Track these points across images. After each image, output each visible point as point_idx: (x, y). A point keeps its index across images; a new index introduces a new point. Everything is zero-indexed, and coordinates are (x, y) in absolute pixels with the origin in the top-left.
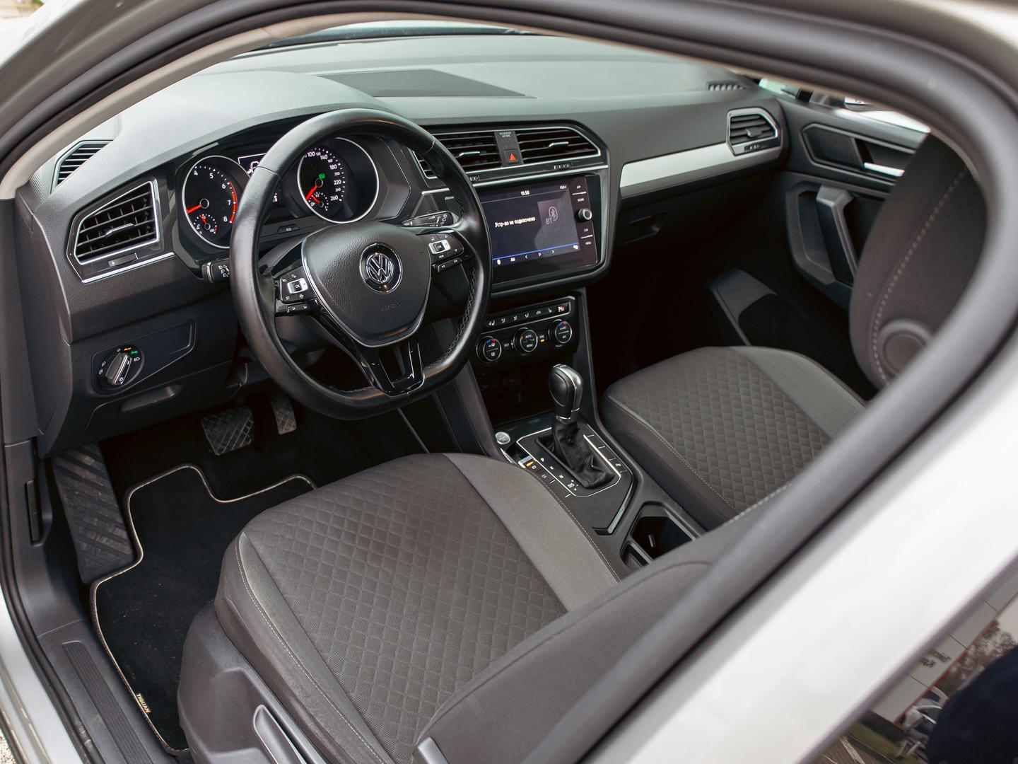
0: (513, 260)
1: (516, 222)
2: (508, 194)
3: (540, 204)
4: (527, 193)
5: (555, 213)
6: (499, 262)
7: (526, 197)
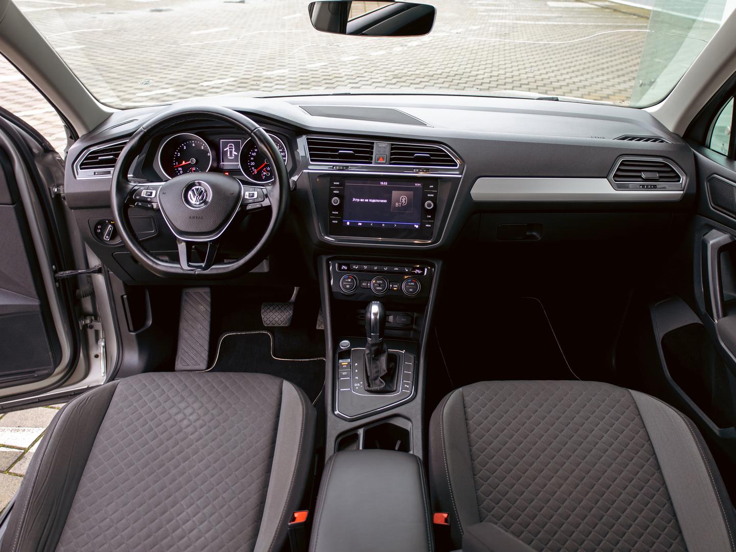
0: (361, 224)
1: (370, 200)
2: (369, 182)
3: (394, 193)
4: (386, 183)
5: (405, 201)
6: (348, 223)
7: (384, 186)
